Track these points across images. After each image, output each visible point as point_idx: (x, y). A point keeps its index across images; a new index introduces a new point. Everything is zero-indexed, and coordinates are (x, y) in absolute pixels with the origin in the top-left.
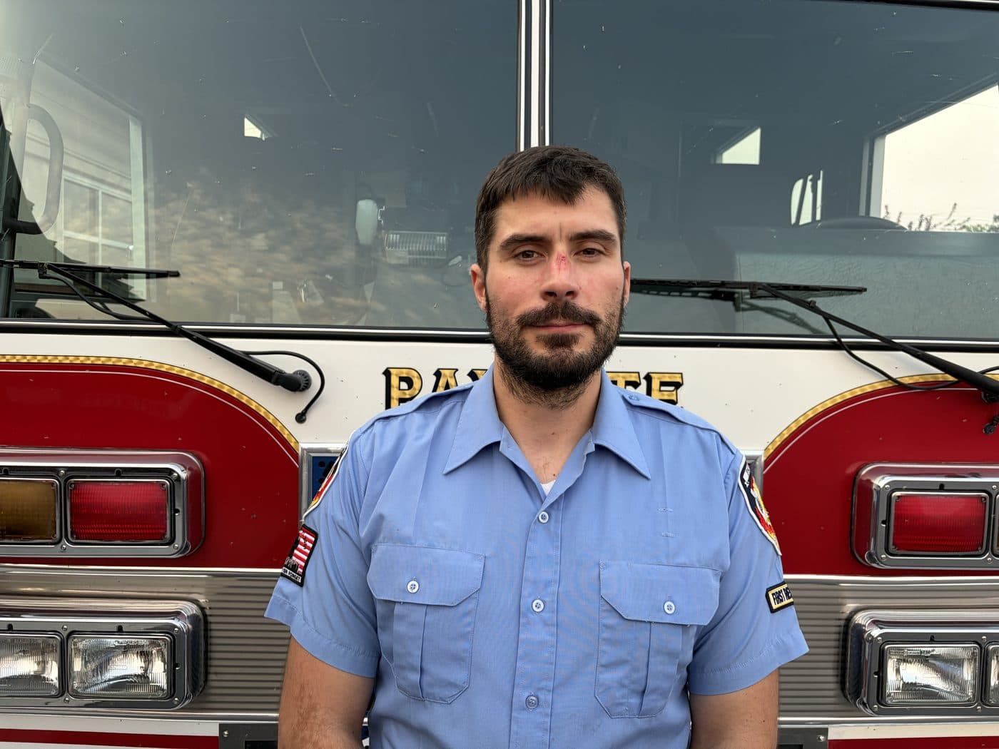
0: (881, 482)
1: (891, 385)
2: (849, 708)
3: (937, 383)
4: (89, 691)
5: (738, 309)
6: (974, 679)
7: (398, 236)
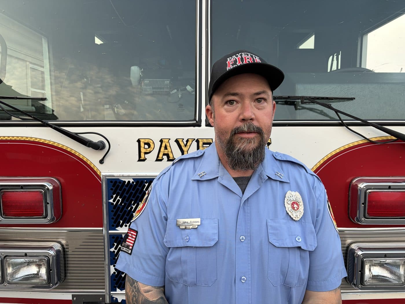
0: (362, 186)
1: (366, 142)
3: (388, 140)
4: (14, 281)
5: (296, 109)
7: (148, 81)
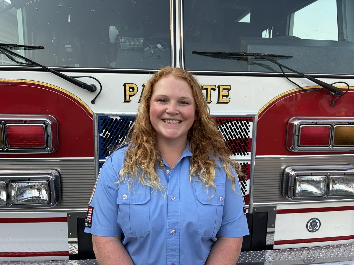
0: (296, 123)
1: (300, 90)
2: (284, 199)
3: (316, 89)
4: (18, 202)
5: (248, 64)
6: (325, 187)
7: (125, 39)
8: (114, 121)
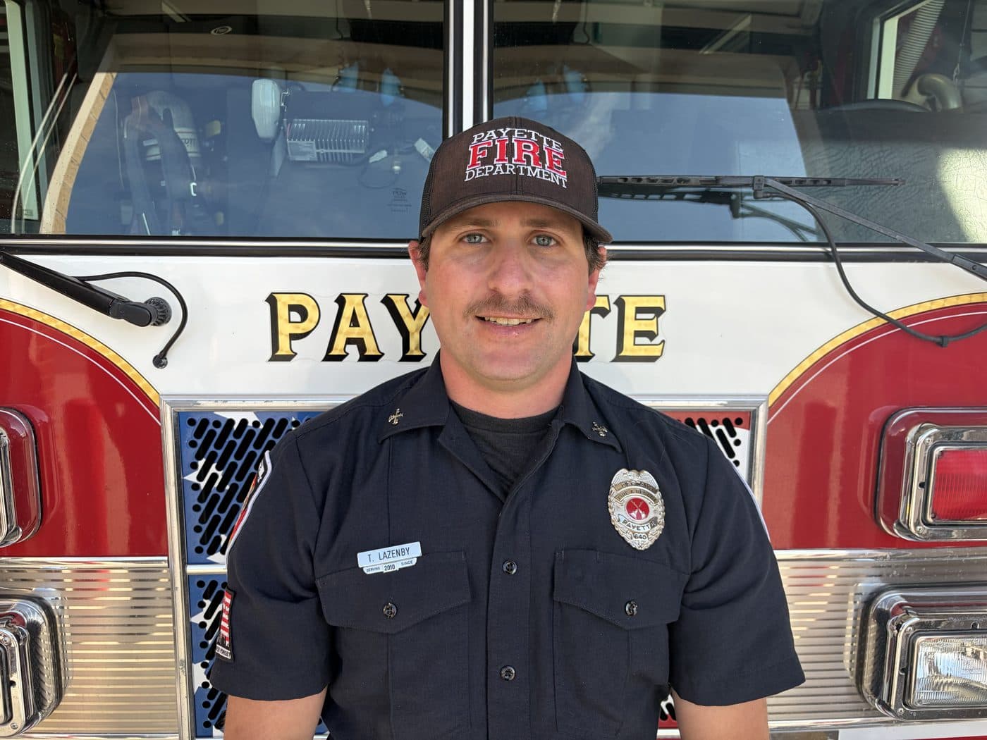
8: (235, 427)
